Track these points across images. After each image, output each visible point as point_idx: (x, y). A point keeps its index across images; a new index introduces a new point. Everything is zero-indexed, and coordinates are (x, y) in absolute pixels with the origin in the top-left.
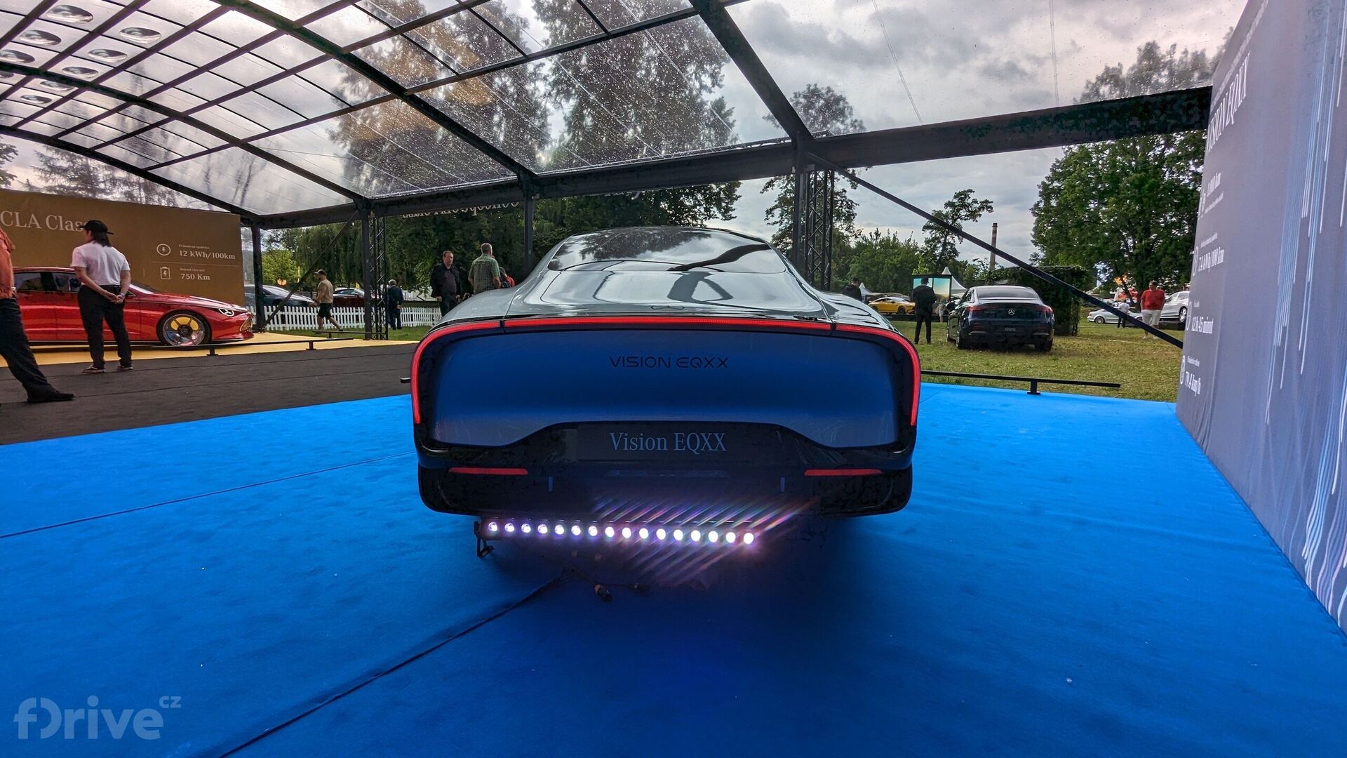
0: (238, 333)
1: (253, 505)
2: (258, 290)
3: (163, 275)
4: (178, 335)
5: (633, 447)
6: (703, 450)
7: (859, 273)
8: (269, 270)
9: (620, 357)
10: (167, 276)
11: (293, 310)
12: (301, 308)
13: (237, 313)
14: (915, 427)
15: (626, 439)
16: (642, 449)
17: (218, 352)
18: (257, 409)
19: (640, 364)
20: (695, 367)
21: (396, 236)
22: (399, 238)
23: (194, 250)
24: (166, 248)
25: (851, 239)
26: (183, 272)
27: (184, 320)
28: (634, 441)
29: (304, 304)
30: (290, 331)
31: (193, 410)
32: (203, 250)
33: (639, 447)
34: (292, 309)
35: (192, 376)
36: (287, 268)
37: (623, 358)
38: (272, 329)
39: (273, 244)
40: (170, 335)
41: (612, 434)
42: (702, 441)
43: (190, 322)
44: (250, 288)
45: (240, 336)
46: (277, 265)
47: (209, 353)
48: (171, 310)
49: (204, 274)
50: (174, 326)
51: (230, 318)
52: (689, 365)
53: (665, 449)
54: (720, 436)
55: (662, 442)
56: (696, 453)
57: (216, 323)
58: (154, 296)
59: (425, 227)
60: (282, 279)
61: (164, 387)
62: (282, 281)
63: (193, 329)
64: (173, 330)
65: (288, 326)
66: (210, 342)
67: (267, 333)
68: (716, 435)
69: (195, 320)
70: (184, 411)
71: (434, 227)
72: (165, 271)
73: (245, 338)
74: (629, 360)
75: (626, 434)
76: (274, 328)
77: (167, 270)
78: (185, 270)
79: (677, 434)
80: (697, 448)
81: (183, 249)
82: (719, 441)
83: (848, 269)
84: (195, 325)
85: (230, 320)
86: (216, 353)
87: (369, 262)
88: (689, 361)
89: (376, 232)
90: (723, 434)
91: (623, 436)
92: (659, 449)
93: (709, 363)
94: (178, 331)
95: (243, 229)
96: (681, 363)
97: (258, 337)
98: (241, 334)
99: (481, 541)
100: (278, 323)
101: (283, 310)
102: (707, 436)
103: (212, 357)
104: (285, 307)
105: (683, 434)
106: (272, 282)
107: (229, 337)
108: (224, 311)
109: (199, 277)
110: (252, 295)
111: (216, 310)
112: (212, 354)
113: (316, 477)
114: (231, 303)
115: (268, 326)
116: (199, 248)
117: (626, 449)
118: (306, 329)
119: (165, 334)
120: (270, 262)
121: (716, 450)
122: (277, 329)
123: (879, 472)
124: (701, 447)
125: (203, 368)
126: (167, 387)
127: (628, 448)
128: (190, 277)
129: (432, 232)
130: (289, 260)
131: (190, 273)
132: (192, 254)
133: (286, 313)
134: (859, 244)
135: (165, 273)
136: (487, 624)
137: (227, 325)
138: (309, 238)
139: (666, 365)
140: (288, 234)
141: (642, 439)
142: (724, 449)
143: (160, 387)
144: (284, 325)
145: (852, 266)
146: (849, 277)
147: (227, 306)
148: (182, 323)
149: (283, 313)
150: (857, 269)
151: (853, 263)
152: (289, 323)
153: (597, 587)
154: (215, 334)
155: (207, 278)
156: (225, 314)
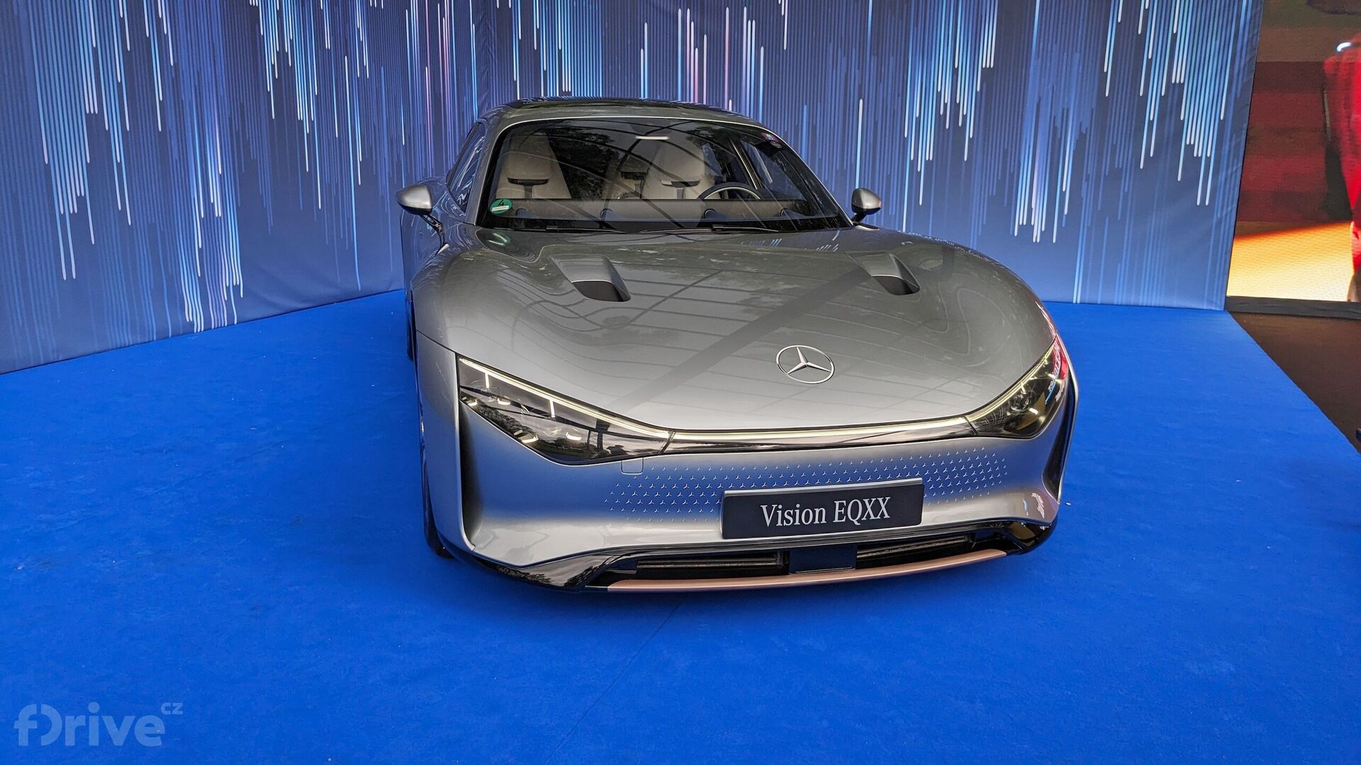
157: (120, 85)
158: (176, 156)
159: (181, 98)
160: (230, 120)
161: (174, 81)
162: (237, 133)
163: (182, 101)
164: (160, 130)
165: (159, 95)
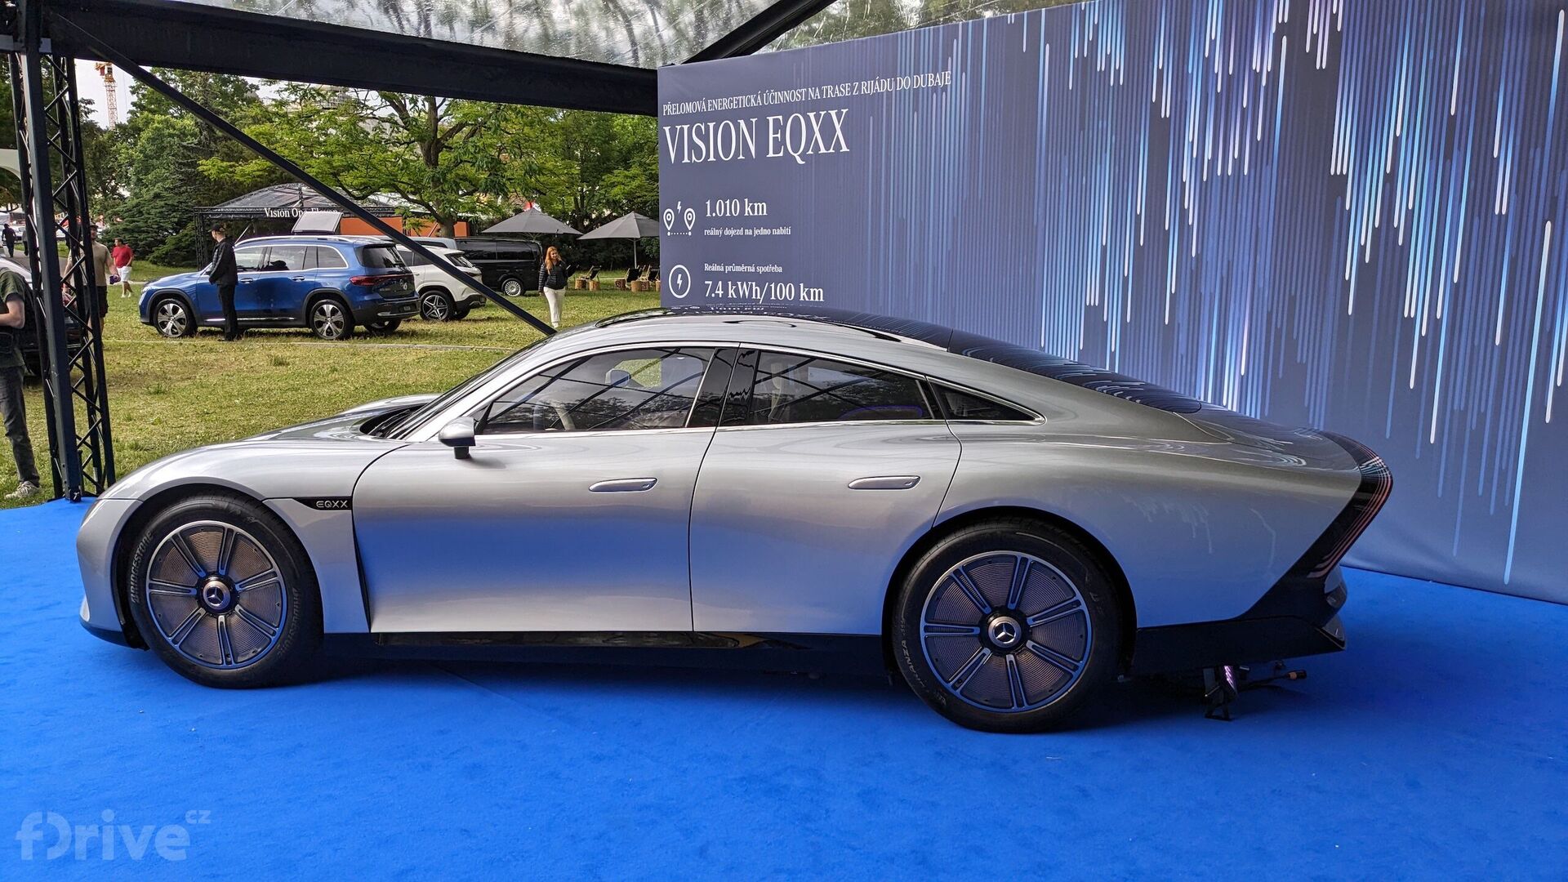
157: (1126, 280)
158: (1182, 350)
159: (1200, 289)
160: (1270, 314)
161: (1193, 273)
162: (1279, 332)
163: (1201, 294)
164: (1167, 323)
165: (1171, 286)
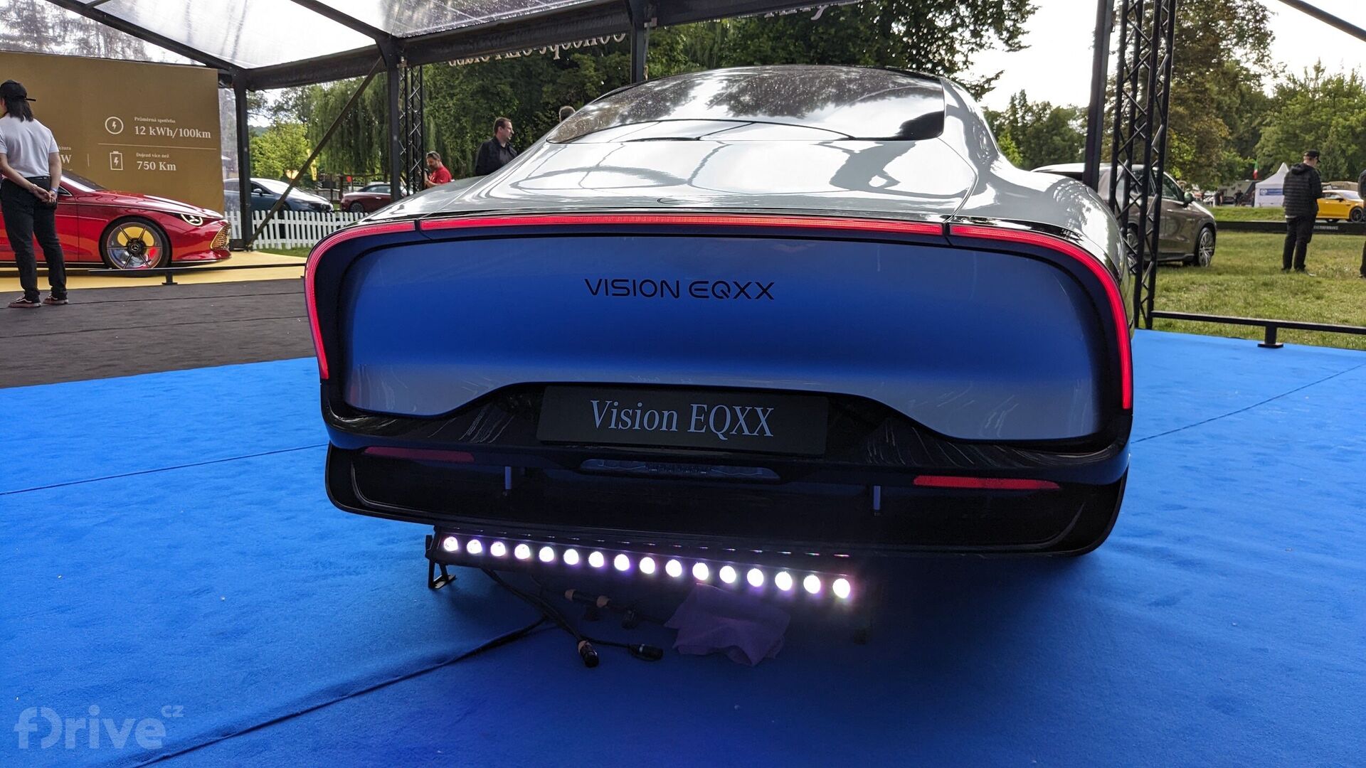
0: (208, 252)
1: (152, 496)
2: (245, 186)
3: (114, 164)
4: (127, 253)
5: (625, 424)
6: (734, 432)
7: (1278, 143)
8: (274, 156)
9: (601, 280)
10: (119, 166)
11: (302, 217)
12: (313, 214)
13: (207, 221)
14: (1131, 410)
15: (615, 411)
16: (637, 427)
17: (179, 280)
18: (203, 363)
19: (632, 292)
20: (722, 298)
21: (452, 96)
22: (458, 100)
23: (154, 125)
24: (118, 123)
25: (1263, 80)
26: (140, 159)
27: (134, 231)
28: (627, 414)
29: (317, 208)
30: (293, 249)
31: (117, 362)
32: (167, 125)
33: (633, 424)
34: (300, 215)
35: (131, 314)
36: (299, 152)
37: (606, 280)
38: (267, 247)
39: (282, 114)
40: (117, 253)
41: (595, 403)
42: (735, 419)
43: (142, 234)
44: (232, 183)
45: (211, 255)
46: (285, 147)
47: (165, 282)
48: (118, 216)
49: (168, 161)
50: (122, 240)
51: (197, 229)
52: (709, 293)
53: (674, 429)
54: (764, 412)
55: (670, 418)
56: (721, 437)
57: (178, 235)
58: (94, 195)
59: (497, 81)
60: (292, 170)
61: (88, 328)
62: (292, 172)
63: (147, 245)
64: (121, 246)
65: (290, 242)
66: (169, 265)
67: (255, 252)
68: (759, 410)
69: (150, 232)
70: (105, 363)
71: (511, 80)
72: (116, 159)
73: (218, 259)
74: (615, 284)
75: (616, 404)
76: (270, 245)
77: (118, 156)
78: (143, 155)
79: (695, 406)
80: (724, 430)
81: (140, 124)
82: (763, 419)
83: (1256, 136)
84: (149, 239)
85: (196, 232)
86: (174, 281)
87: (399, 139)
88: (709, 286)
89: (410, 90)
90: (770, 410)
91: (611, 406)
92: (664, 428)
93: (742, 290)
94: (128, 248)
95: (221, 92)
96: (696, 290)
97: (237, 258)
98: (212, 253)
99: (437, 566)
100: (275, 237)
101: (281, 217)
102: (743, 411)
103: (169, 287)
104: (286, 212)
105: (705, 406)
106: (277, 173)
107: (192, 257)
108: (188, 217)
109: (162, 166)
110: (234, 193)
111: (178, 216)
112: (169, 282)
113: (248, 463)
114: (202, 207)
115: (256, 242)
116: (160, 121)
117: (613, 426)
118: (304, 246)
119: (109, 251)
120: (275, 142)
121: (755, 434)
122: (273, 246)
123: (1054, 486)
124: (731, 428)
125: (150, 302)
126: (96, 328)
127: (617, 425)
128: (150, 166)
129: (508, 89)
130: (303, 139)
131: (149, 160)
132: (152, 132)
133: (286, 222)
134: (1281, 90)
135: (116, 161)
136: (402, 683)
137: (194, 239)
138: (327, 104)
139: (673, 295)
140: (303, 99)
141: (639, 412)
142: (768, 433)
143: (85, 328)
144: (283, 241)
145: (1267, 132)
146: (1259, 153)
147: (197, 211)
148: (132, 236)
149: (283, 222)
150: (1275, 137)
151: (1268, 125)
152: (290, 238)
153: (582, 644)
154: (177, 252)
155: (172, 167)
156: (190, 222)
